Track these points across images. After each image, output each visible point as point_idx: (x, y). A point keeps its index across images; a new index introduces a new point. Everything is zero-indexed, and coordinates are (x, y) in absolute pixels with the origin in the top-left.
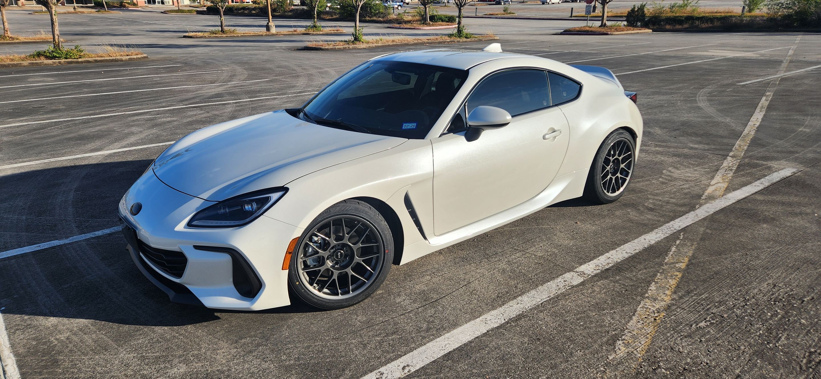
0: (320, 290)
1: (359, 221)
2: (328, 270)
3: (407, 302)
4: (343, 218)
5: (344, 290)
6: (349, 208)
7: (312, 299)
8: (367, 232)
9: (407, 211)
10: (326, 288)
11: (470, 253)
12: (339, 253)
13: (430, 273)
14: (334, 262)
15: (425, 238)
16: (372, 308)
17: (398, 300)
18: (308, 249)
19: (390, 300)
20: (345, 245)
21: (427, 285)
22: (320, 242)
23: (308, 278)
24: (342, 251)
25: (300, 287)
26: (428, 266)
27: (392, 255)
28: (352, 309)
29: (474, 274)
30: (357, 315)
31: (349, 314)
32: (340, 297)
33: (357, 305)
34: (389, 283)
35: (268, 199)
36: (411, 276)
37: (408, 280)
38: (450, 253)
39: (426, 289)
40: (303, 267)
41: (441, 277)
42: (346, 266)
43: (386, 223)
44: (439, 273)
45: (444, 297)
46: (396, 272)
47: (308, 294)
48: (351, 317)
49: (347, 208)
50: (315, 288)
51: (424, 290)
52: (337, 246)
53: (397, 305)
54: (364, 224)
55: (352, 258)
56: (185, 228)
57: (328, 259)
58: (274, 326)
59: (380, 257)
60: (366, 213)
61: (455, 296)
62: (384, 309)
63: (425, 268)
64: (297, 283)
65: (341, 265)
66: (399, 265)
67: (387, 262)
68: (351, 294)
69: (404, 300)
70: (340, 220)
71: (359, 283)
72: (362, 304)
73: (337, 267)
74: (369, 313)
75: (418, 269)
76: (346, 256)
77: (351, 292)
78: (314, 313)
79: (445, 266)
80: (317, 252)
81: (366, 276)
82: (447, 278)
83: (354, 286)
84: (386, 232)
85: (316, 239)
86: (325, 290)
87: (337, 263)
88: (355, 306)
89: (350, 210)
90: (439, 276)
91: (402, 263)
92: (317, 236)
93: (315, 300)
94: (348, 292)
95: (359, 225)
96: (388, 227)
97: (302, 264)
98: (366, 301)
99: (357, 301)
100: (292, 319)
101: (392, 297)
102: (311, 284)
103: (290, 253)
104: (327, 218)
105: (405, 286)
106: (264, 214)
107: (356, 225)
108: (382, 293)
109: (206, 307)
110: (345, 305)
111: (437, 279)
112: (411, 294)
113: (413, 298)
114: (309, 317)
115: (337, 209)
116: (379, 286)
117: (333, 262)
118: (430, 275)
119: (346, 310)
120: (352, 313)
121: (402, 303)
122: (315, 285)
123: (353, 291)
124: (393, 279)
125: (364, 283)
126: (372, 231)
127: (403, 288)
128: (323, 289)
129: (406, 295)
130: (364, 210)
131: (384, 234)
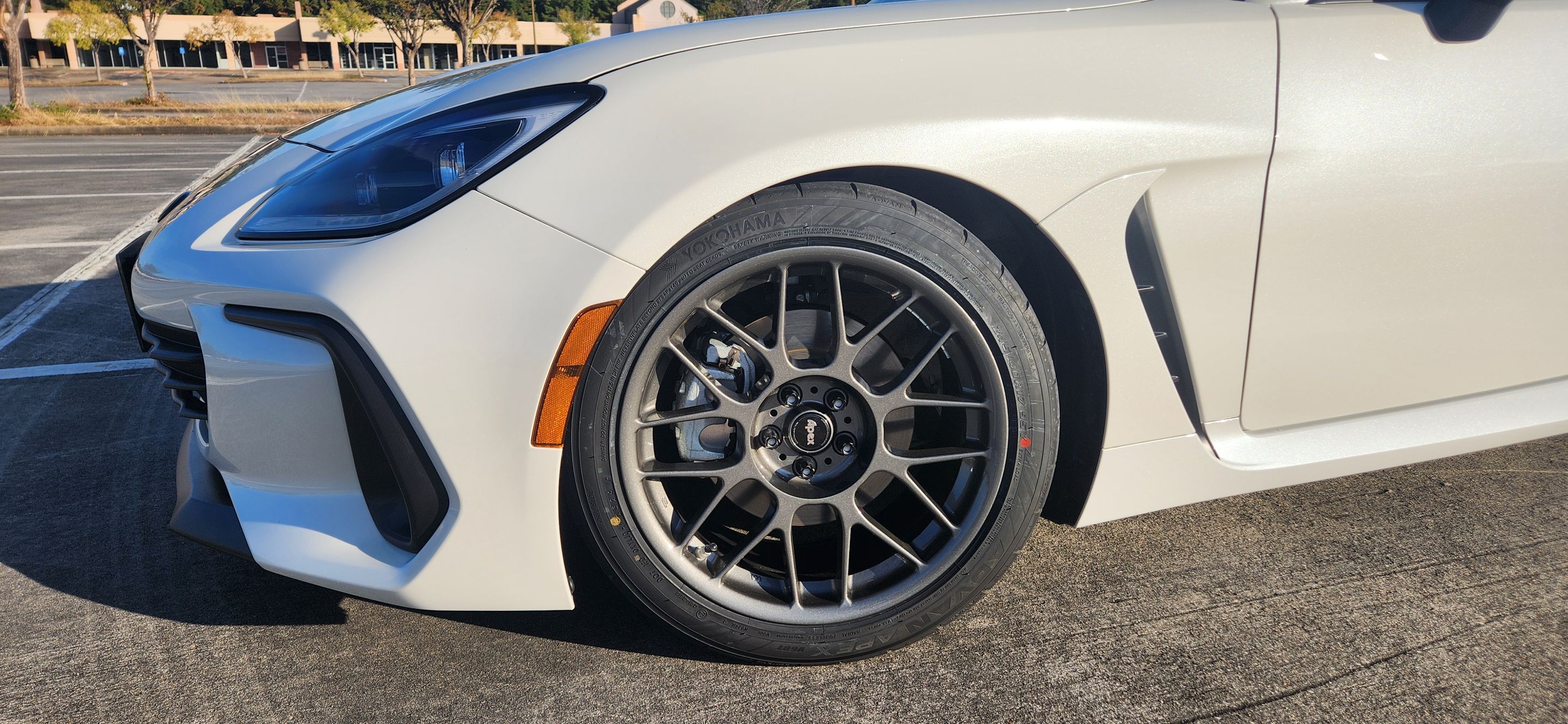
0: (712, 570)
1: (907, 287)
2: (756, 486)
3: (1099, 688)
4: (837, 257)
5: (821, 586)
6: (865, 217)
7: (673, 600)
8: (940, 345)
9: (1137, 290)
10: (742, 564)
11: (1375, 533)
12: (811, 425)
13: (1207, 581)
14: (790, 460)
15: (1201, 430)
16: (936, 686)
17: (1057, 671)
18: (687, 390)
19: (1021, 666)
20: (841, 390)
21: (1193, 629)
22: (736, 365)
23: (668, 511)
24: (827, 420)
25: (623, 541)
26: (1195, 557)
27: (1049, 465)
28: (847, 675)
29: (1416, 614)
30: (861, 707)
31: (831, 695)
32: (797, 614)
33: (874, 661)
34: (1023, 593)
35: (510, 130)
36: (1118, 581)
37: (1109, 595)
38: (1287, 523)
39: (1189, 643)
40: (650, 455)
41: (1256, 604)
42: (838, 485)
43: (1031, 312)
44: (1248, 588)
45: (1283, 696)
46: (1059, 560)
47: (661, 577)
48: (830, 710)
49: (857, 216)
50: (691, 554)
51: (1181, 651)
52: (806, 387)
53: (1052, 694)
54: (928, 304)
55: (866, 451)
56: (226, 241)
57: (758, 442)
58: (509, 688)
59: (988, 463)
60: (945, 251)
61: (1341, 704)
62: (989, 702)
63: (1181, 562)
64: (615, 521)
65: (819, 476)
66: (1073, 520)
67: (1018, 493)
68: (848, 611)
69: (1085, 677)
70: (825, 265)
71: (886, 567)
72: (895, 660)
73: (800, 484)
74: (916, 707)
75: (1149, 562)
76: (840, 440)
77: (847, 600)
78: (689, 663)
79: (1271, 565)
80: (715, 404)
81: (918, 541)
82: (1287, 614)
83: (868, 576)
84: (1029, 356)
85: (721, 350)
86: (736, 572)
87: (797, 468)
88: (862, 663)
89: (867, 225)
90: (1250, 601)
91: (1088, 518)
92: (728, 338)
93: (686, 608)
94: (834, 599)
95: (906, 306)
96: (1042, 336)
97: (649, 444)
98: (915, 649)
99: (870, 645)
100: (592, 671)
101: (1033, 652)
102: (678, 534)
103: (572, 371)
104: (765, 248)
105: (1092, 615)
106: (480, 188)
107: (895, 305)
108: (989, 630)
109: (255, 562)
110: (815, 650)
111: (1242, 614)
112: (1117, 654)
113: (1129, 674)
114: (661, 675)
115: (810, 216)
116: (977, 595)
117: (783, 457)
118: (1206, 590)
119: (821, 674)
120: (843, 692)
121: (1076, 689)
122: (695, 542)
123: (859, 595)
124: (1042, 581)
125: (908, 570)
126: (962, 341)
127: (1082, 623)
128: (728, 561)
129: (1096, 656)
130: (934, 237)
131: (1018, 358)
